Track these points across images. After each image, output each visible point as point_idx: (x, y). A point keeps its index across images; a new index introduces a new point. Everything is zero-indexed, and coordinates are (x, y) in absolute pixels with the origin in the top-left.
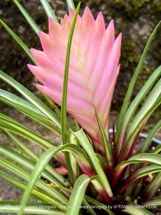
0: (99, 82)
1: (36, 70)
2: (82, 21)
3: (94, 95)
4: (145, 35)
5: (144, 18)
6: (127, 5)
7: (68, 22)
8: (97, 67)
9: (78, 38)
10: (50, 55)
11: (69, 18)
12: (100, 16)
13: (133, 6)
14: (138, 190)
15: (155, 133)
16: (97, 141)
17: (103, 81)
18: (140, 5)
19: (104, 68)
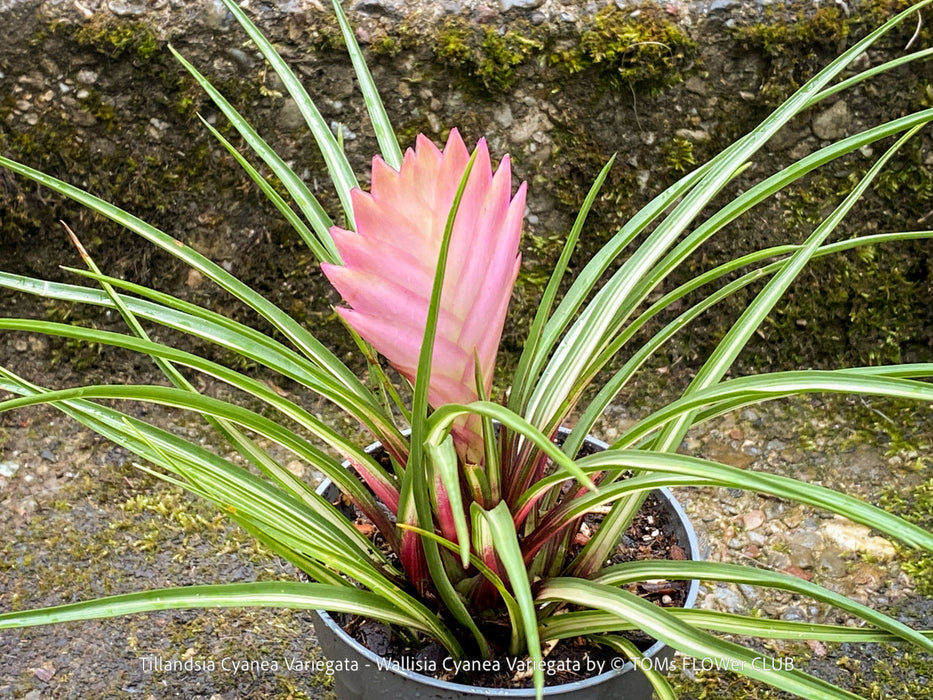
0: (477, 297)
1: (337, 275)
2: (443, 160)
3: (464, 328)
4: (531, 140)
5: (528, 93)
6: (481, 60)
7: (413, 164)
8: (474, 262)
9: (434, 199)
10: (372, 240)
11: (416, 156)
12: (481, 147)
13: (497, 61)
14: (559, 562)
15: (596, 416)
16: (466, 441)
17: (487, 294)
18: (517, 59)
19: (489, 262)
